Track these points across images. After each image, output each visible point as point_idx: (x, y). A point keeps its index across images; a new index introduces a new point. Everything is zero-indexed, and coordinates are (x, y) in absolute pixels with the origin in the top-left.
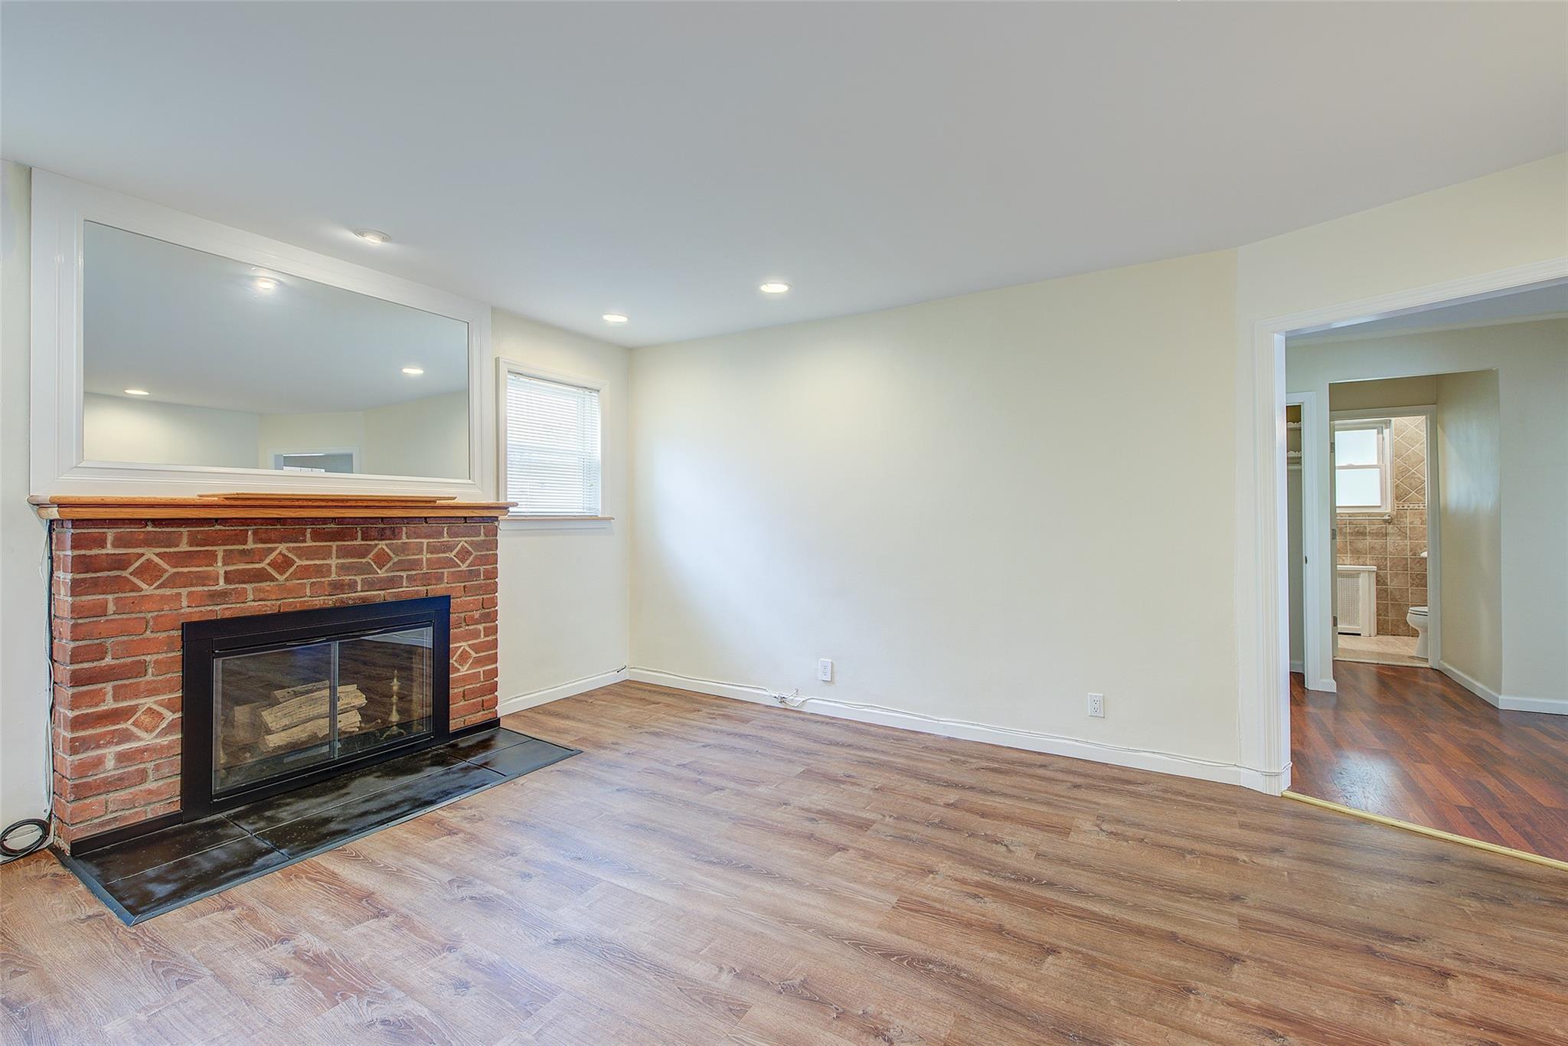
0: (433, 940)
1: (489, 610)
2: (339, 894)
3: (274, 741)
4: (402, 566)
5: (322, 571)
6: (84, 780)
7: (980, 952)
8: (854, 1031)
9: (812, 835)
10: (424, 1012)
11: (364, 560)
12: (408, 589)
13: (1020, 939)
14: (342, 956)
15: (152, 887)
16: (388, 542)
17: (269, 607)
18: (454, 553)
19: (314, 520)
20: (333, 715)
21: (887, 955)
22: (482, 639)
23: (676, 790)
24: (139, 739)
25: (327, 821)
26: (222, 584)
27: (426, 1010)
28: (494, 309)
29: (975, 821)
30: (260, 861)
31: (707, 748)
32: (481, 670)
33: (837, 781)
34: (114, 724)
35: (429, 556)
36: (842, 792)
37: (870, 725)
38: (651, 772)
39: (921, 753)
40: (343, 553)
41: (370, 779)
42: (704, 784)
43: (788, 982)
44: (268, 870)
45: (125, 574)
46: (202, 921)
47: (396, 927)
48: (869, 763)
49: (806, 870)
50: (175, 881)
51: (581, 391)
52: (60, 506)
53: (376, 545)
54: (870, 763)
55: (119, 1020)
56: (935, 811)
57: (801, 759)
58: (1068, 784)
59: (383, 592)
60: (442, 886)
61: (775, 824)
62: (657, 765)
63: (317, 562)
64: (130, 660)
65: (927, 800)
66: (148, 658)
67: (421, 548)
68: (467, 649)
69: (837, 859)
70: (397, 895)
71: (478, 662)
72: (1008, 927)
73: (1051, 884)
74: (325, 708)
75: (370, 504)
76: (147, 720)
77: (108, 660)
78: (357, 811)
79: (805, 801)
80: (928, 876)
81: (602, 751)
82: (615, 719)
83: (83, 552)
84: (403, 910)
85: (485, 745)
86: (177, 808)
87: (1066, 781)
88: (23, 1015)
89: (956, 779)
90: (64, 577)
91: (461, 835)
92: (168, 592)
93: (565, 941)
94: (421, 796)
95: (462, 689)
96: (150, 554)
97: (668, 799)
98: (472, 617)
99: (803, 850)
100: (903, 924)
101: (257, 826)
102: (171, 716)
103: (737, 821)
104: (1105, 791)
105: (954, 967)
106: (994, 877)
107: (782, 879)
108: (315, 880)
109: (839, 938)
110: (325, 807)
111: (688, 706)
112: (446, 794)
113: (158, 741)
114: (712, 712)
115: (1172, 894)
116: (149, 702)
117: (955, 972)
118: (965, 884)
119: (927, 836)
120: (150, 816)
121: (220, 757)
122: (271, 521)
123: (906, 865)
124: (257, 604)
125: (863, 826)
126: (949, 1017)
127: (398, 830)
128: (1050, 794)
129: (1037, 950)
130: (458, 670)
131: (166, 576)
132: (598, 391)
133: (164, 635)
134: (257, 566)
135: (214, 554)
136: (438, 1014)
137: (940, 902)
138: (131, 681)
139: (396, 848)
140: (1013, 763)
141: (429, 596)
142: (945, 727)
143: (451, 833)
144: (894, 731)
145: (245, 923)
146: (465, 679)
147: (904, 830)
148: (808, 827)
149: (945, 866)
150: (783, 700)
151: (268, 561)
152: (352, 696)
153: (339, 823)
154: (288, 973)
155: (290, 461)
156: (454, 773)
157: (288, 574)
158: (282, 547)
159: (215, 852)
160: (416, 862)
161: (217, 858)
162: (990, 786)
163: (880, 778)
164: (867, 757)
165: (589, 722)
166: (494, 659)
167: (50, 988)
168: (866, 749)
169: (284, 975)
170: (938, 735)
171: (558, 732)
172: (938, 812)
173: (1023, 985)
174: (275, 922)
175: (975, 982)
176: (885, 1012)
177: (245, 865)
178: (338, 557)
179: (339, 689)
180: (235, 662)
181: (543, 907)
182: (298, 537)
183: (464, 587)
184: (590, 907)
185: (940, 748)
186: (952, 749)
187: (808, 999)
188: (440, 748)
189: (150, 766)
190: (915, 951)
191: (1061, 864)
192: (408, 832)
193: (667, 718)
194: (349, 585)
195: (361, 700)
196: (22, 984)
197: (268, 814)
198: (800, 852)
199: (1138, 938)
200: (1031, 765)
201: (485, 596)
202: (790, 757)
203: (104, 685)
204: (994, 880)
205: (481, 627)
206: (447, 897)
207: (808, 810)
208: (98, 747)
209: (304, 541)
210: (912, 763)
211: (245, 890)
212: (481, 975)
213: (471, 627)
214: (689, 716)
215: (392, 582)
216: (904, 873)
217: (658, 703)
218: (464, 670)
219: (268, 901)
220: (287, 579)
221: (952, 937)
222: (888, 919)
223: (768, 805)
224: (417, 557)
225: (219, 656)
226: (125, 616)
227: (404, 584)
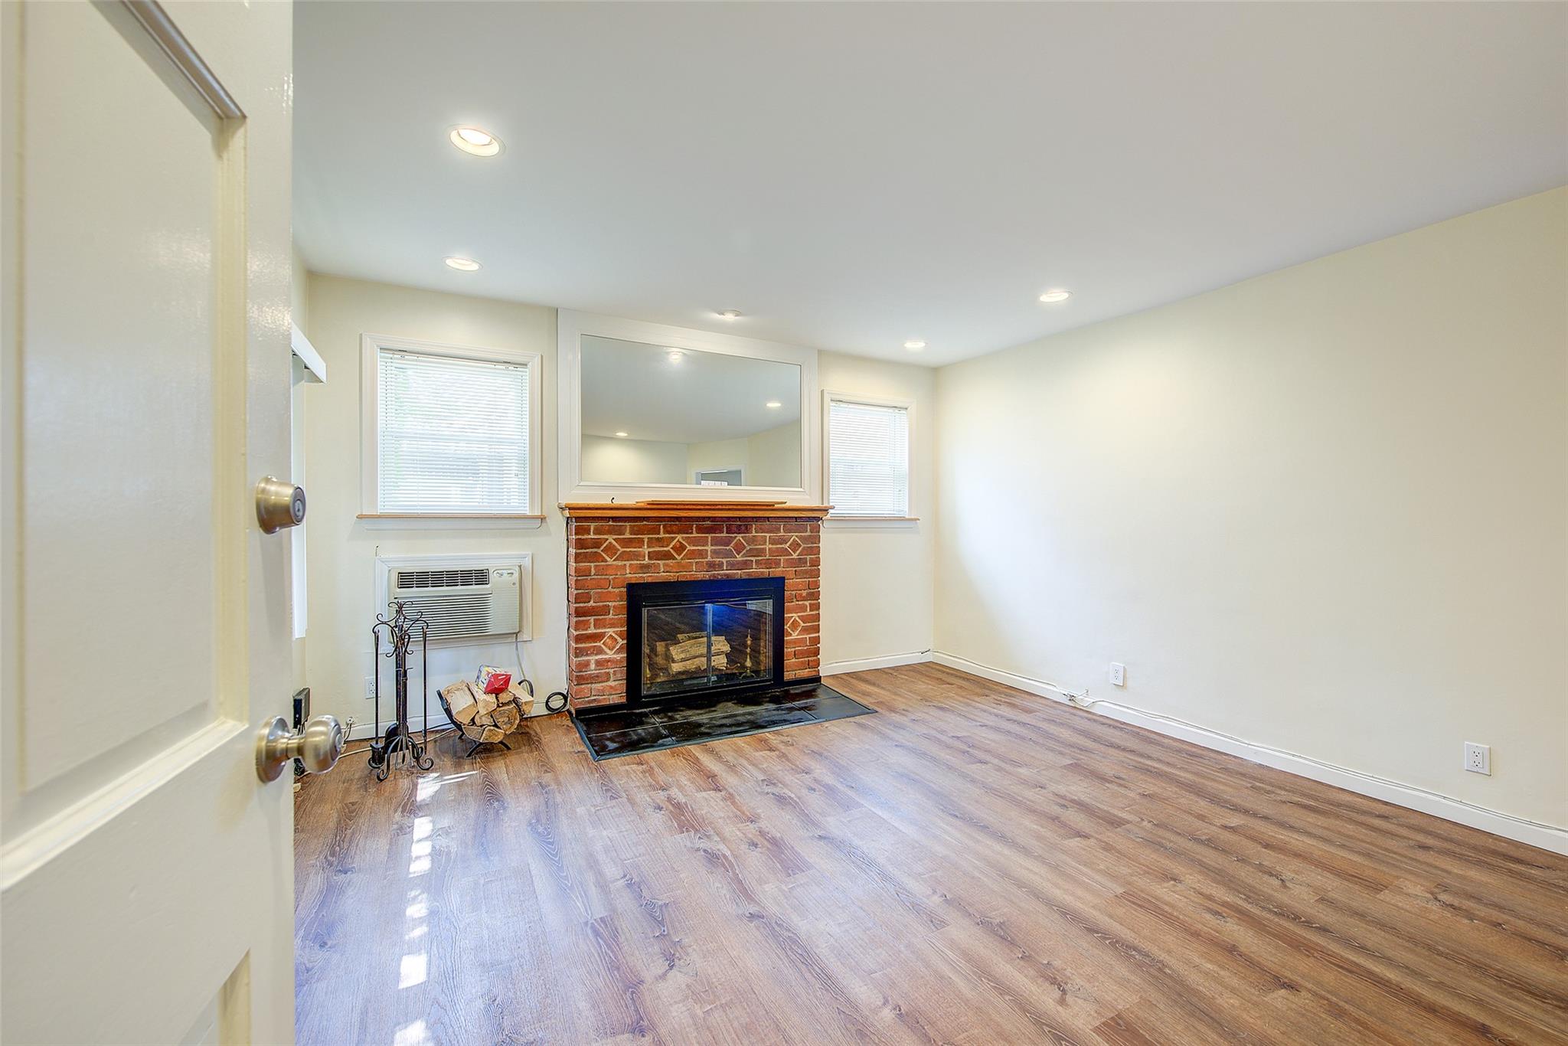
0: (743, 813)
1: (812, 591)
2: (698, 771)
3: (676, 667)
4: (751, 553)
5: (702, 554)
6: (581, 673)
7: (1197, 960)
8: (1032, 973)
9: (1057, 818)
10: (728, 853)
11: (728, 548)
12: (756, 571)
13: (1251, 963)
14: (692, 807)
15: (608, 743)
16: (743, 535)
17: (672, 577)
18: (788, 544)
19: (698, 519)
20: (709, 655)
21: (1091, 930)
22: (808, 612)
23: (944, 755)
24: (606, 654)
25: (700, 725)
26: (647, 561)
27: (729, 852)
28: (820, 352)
29: (1251, 849)
30: (660, 741)
31: (984, 728)
32: (808, 636)
33: (1103, 779)
34: (594, 643)
35: (770, 546)
36: (1104, 790)
37: (1164, 736)
38: (927, 737)
39: (1218, 774)
40: (715, 542)
41: (730, 704)
42: (971, 755)
43: (988, 919)
44: (664, 748)
45: (599, 551)
46: (627, 767)
47: (724, 799)
48: (1147, 771)
49: (1039, 843)
50: (618, 742)
51: (891, 410)
52: (570, 509)
53: (736, 537)
54: (1149, 771)
55: (583, 808)
56: (1205, 828)
57: (1073, 754)
58: (1411, 841)
59: (739, 572)
60: (757, 782)
61: (1025, 801)
62: (934, 733)
63: (699, 548)
64: (601, 604)
65: (1201, 817)
66: (610, 604)
67: (764, 540)
68: (797, 619)
69: (1075, 843)
70: (729, 780)
71: (805, 630)
72: (1242, 949)
73: (1324, 930)
74: (704, 651)
75: (731, 507)
76: (609, 642)
77: (591, 603)
78: (718, 723)
79: (1062, 789)
80: (1169, 881)
81: (893, 714)
82: (911, 692)
83: (580, 537)
84: (731, 791)
85: (809, 694)
86: (624, 700)
87: (1409, 839)
88: (546, 793)
89: (1248, 805)
90: (573, 551)
91: (777, 753)
92: (620, 563)
93: (825, 838)
94: (758, 721)
95: (793, 650)
96: (611, 539)
97: (934, 760)
98: (801, 595)
99: (1042, 827)
100: (1120, 911)
101: (663, 720)
102: (622, 642)
103: (989, 789)
104: (1469, 861)
105: (1161, 962)
106: (1250, 903)
107: (1013, 844)
108: (686, 760)
109: (1050, 903)
110: (701, 717)
111: (978, 690)
112: (774, 723)
113: (615, 656)
114: (999, 698)
115: (1511, 990)
116: (610, 631)
117: (1161, 967)
118: (1210, 900)
119: (1185, 849)
120: (611, 702)
121: (647, 672)
122: (673, 519)
123: (1147, 867)
124: (665, 574)
125: (1115, 823)
126: (1134, 997)
127: (739, 741)
128: (1377, 846)
129: (1269, 979)
130: (791, 635)
131: (619, 553)
132: (906, 409)
133: (618, 590)
134: (665, 549)
135: (642, 541)
136: (736, 857)
137: (1172, 906)
138: (602, 617)
139: (736, 751)
140: (1339, 805)
141: (771, 576)
142: (1256, 752)
143: (771, 750)
144: (1193, 747)
145: (647, 774)
146: (795, 642)
147: (1160, 837)
148: (1056, 810)
149: (1193, 879)
150: (1072, 698)
151: (671, 546)
152: (721, 644)
153: (706, 728)
154: (662, 808)
155: (705, 477)
156: (782, 710)
157: (683, 555)
158: (679, 537)
159: (640, 731)
160: (745, 763)
161: (640, 734)
162: (1292, 821)
163: (1152, 786)
164: (1147, 765)
165: (889, 690)
166: (817, 629)
167: (559, 783)
168: (1149, 757)
169: (660, 809)
170: (1246, 760)
171: (864, 694)
172: (1205, 830)
173: (1234, 1001)
174: (662, 778)
175: (1181, 982)
176: (1069, 970)
177: (652, 741)
178: (712, 545)
179: (713, 638)
180: (653, 611)
181: (818, 812)
182: (686, 530)
183: (796, 571)
184: (849, 822)
185: (1243, 772)
186: (1259, 776)
187: (1001, 937)
188: (777, 692)
189: (612, 671)
190: (1123, 936)
191: (1351, 916)
192: (745, 743)
193: (956, 697)
194: (718, 565)
195: (727, 648)
196: (547, 778)
197: (670, 714)
198: (1039, 828)
199: (1424, 1014)
200: (1364, 813)
201: (810, 579)
202: (1062, 749)
203: (589, 618)
204: (1248, 907)
205: (807, 603)
206: (758, 789)
207: (1063, 797)
208: (587, 655)
209: (692, 533)
210: (1198, 780)
211: (650, 756)
212: (766, 843)
213: (800, 603)
214: (976, 699)
215: (746, 564)
216: (1142, 872)
217: (952, 684)
218: (795, 635)
219: (661, 765)
220: (682, 559)
221: (1171, 939)
222: (1106, 903)
223: (1023, 784)
224: (762, 547)
225: (645, 606)
226: (599, 577)
227: (754, 567)
